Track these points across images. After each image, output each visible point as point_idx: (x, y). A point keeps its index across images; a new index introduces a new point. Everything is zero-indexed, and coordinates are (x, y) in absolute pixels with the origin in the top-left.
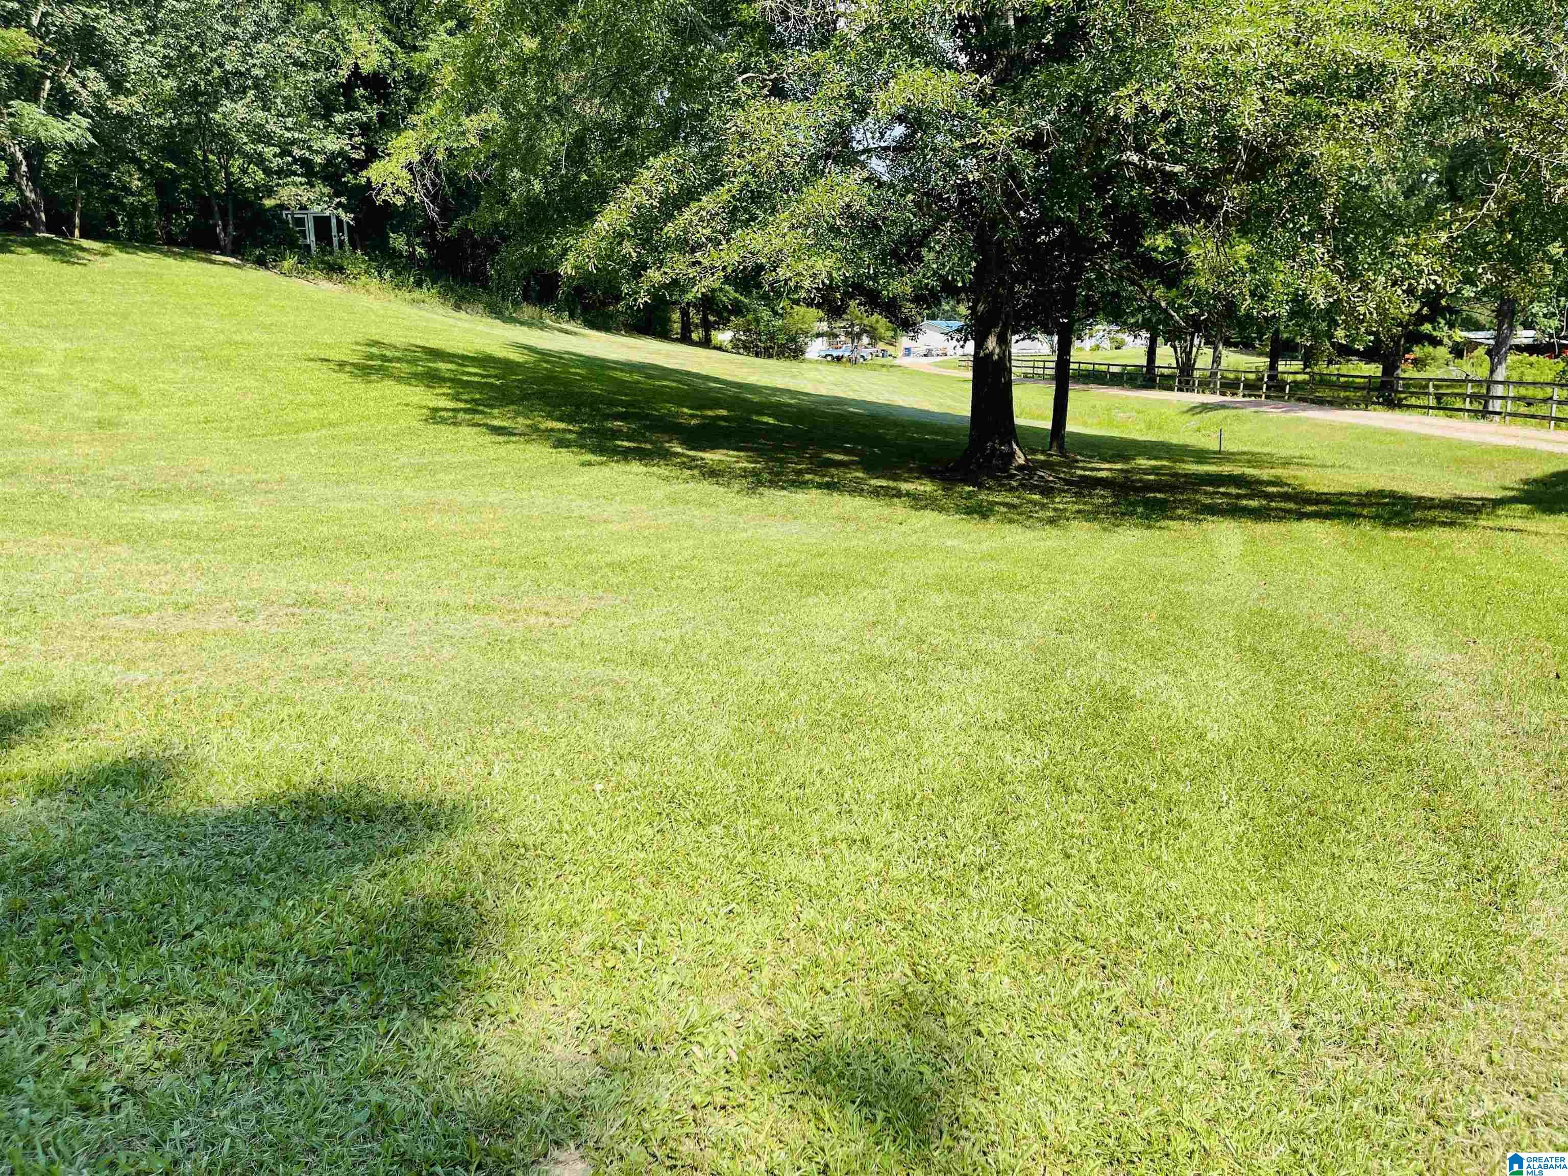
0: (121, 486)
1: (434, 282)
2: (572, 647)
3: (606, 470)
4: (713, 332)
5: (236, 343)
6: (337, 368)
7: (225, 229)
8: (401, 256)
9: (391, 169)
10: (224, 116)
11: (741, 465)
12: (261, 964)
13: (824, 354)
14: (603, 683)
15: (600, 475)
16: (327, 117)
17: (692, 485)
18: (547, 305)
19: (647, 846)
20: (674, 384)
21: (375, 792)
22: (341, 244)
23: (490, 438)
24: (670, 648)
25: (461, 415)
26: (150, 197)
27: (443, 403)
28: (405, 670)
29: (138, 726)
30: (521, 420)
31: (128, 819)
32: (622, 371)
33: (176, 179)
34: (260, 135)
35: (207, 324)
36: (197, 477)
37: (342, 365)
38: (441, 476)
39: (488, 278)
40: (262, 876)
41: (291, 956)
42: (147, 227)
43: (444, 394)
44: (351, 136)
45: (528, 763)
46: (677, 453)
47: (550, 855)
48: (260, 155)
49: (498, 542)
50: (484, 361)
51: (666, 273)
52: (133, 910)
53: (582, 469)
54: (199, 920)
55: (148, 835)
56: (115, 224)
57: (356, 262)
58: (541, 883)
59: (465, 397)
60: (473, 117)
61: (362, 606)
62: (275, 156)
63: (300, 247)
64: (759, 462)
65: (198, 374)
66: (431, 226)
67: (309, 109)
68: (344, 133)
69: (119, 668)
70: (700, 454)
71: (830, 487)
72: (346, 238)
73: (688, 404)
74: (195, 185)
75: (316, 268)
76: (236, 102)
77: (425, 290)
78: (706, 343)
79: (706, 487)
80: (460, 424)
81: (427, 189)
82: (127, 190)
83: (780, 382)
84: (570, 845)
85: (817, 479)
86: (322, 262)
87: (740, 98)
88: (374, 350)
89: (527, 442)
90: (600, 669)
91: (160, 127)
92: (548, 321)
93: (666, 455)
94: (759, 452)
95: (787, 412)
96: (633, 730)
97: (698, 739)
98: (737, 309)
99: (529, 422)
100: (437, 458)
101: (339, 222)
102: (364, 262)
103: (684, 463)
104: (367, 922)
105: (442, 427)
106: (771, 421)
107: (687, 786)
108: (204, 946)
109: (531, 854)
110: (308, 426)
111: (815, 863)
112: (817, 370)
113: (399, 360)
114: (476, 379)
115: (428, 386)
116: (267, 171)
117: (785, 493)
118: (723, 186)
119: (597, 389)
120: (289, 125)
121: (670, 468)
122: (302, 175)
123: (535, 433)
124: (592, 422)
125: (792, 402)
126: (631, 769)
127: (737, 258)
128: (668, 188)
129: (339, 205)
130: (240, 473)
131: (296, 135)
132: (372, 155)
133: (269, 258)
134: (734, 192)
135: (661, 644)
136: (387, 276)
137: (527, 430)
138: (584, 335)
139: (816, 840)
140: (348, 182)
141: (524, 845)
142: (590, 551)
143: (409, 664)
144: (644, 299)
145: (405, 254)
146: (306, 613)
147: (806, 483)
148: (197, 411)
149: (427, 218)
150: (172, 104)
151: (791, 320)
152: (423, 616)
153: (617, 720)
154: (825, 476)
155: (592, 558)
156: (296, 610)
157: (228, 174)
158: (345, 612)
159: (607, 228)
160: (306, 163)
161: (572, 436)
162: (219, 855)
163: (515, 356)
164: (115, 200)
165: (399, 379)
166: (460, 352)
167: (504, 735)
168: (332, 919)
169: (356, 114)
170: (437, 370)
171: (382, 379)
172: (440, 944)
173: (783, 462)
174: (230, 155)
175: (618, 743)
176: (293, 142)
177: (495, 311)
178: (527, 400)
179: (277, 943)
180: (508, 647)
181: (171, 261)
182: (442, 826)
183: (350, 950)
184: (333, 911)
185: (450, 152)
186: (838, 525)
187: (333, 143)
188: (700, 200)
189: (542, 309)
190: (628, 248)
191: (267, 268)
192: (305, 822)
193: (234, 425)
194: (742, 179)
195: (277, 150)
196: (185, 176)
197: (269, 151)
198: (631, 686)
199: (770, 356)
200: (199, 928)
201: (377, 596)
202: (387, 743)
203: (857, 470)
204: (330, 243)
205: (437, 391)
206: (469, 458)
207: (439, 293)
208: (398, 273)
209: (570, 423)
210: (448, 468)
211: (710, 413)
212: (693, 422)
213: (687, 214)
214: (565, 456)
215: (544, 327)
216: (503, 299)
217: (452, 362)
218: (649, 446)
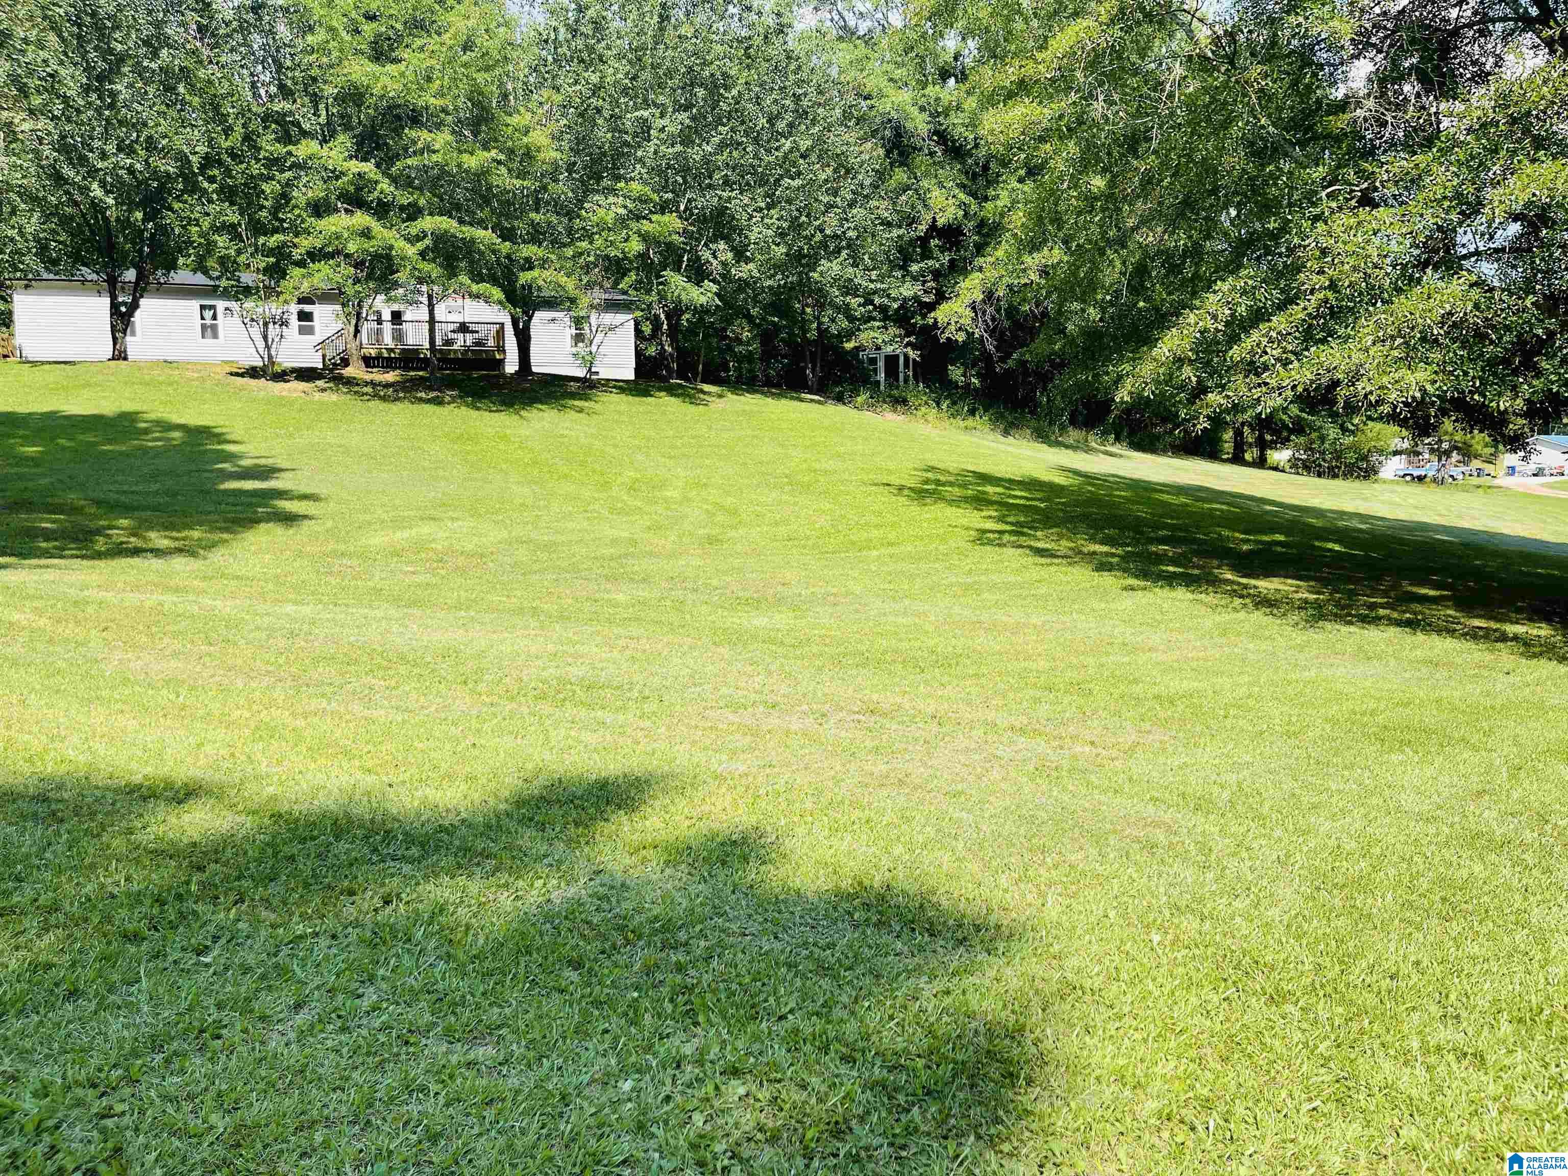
0: (722, 594)
1: (986, 411)
2: (1120, 781)
3: (1150, 596)
4: (1269, 452)
5: (815, 471)
6: (895, 492)
7: (813, 371)
8: (957, 387)
9: (955, 309)
10: (821, 273)
11: (1300, 595)
12: (845, 1059)
13: (1402, 473)
14: (1156, 824)
15: (1144, 601)
16: (904, 268)
17: (1242, 615)
18: (1093, 428)
19: (1213, 1013)
20: (1224, 507)
21: (937, 906)
22: (906, 381)
23: (1032, 559)
24: (1226, 795)
25: (1006, 537)
26: (755, 346)
27: (990, 525)
28: (959, 787)
29: (740, 812)
30: (1064, 543)
31: (733, 897)
32: (1168, 493)
33: (777, 328)
34: (849, 289)
35: (795, 454)
36: (780, 588)
37: (901, 488)
38: (986, 595)
39: (1037, 405)
40: (842, 973)
41: (869, 1056)
42: (750, 371)
43: (990, 517)
44: (924, 282)
45: (1082, 899)
46: (1227, 580)
47: (1108, 1003)
48: (848, 305)
49: (1043, 664)
50: (1031, 484)
51: (1228, 397)
52: (740, 984)
53: (1125, 593)
54: (792, 1005)
55: (750, 916)
56: (727, 370)
57: (918, 393)
58: (1101, 1032)
59: (1011, 519)
60: (1035, 255)
61: (917, 719)
62: (859, 305)
63: (871, 383)
64: (1323, 593)
65: (785, 497)
66: (986, 357)
67: (890, 261)
68: (918, 280)
69: (724, 757)
70: (1253, 582)
71: (1412, 624)
72: (911, 374)
73: (1242, 527)
74: (791, 334)
75: (884, 402)
76: (831, 261)
77: (978, 417)
78: (1261, 463)
79: (1259, 617)
80: (1005, 545)
81: (987, 324)
82: (739, 341)
83: (1349, 506)
84: (1129, 995)
85: (1395, 615)
86: (890, 396)
87: (1323, 213)
88: (930, 475)
89: (1070, 564)
90: (1151, 808)
91: (771, 288)
92: (1093, 444)
93: (1214, 582)
94: (1324, 582)
95: (1358, 538)
96: (1189, 880)
97: (1265, 903)
98: (1299, 428)
99: (1073, 545)
100: (983, 578)
101: (906, 357)
102: (925, 393)
103: (1235, 591)
104: (934, 1037)
105: (988, 548)
106: (1337, 547)
107: (1255, 954)
108: (796, 1031)
109: (1088, 998)
110: (868, 545)
111: (1417, 1072)
112: (1392, 492)
113: (951, 484)
114: (1022, 502)
115: (976, 509)
116: (851, 319)
117: (1352, 629)
118: (1297, 304)
119: (1142, 512)
120: (873, 278)
121: (1219, 596)
122: (880, 320)
123: (1078, 556)
124: (1134, 546)
125: (1363, 527)
126: (1190, 925)
127: (1309, 376)
128: (1236, 311)
129: (909, 344)
130: (814, 586)
131: (879, 286)
132: (941, 297)
133: (847, 395)
134: (1310, 310)
135: (1216, 790)
136: (944, 407)
137: (1070, 553)
138: (1129, 458)
139: (1415, 1045)
140: (916, 323)
141: (1082, 987)
142: (1136, 681)
143: (962, 781)
144: (1203, 424)
145: (960, 384)
146: (870, 720)
147: (1380, 618)
148: (782, 530)
149: (984, 351)
150: (779, 267)
151: (1363, 438)
152: (974, 733)
153: (1171, 866)
154: (1404, 612)
155: (1137, 689)
156: (861, 717)
157: (820, 324)
158: (903, 722)
159: (1167, 354)
160: (883, 309)
161: (1115, 560)
162: (805, 943)
163: (1060, 480)
164: (730, 348)
165: (951, 502)
166: (1007, 476)
167: (1056, 866)
168: (903, 1027)
169: (930, 263)
170: (985, 493)
171: (935, 502)
172: (1003, 1076)
173: (1351, 594)
174: (822, 306)
175: (1175, 892)
176: (875, 292)
177: (1042, 436)
178: (1071, 523)
179: (856, 1041)
180: (1055, 774)
181: (769, 400)
182: (1000, 952)
183: (920, 1063)
184: (904, 1020)
185: (1010, 287)
186: (1424, 670)
187: (909, 290)
188: (1269, 320)
189: (1088, 432)
190: (1188, 373)
191: (844, 404)
192: (875, 925)
193: (810, 543)
194: (1321, 296)
195: (861, 300)
196: (785, 327)
197: (854, 302)
198: (1185, 831)
199: (1335, 476)
200: (791, 1011)
201: (930, 710)
202: (946, 858)
203: (1448, 607)
204: (897, 380)
205: (984, 513)
206: (1012, 579)
207: (990, 420)
208: (954, 403)
209: (1112, 546)
210: (993, 587)
211: (1266, 538)
212: (1245, 547)
213: (1255, 335)
214: (1108, 580)
215: (1088, 450)
216: (1050, 424)
217: (998, 486)
218: (1196, 572)
